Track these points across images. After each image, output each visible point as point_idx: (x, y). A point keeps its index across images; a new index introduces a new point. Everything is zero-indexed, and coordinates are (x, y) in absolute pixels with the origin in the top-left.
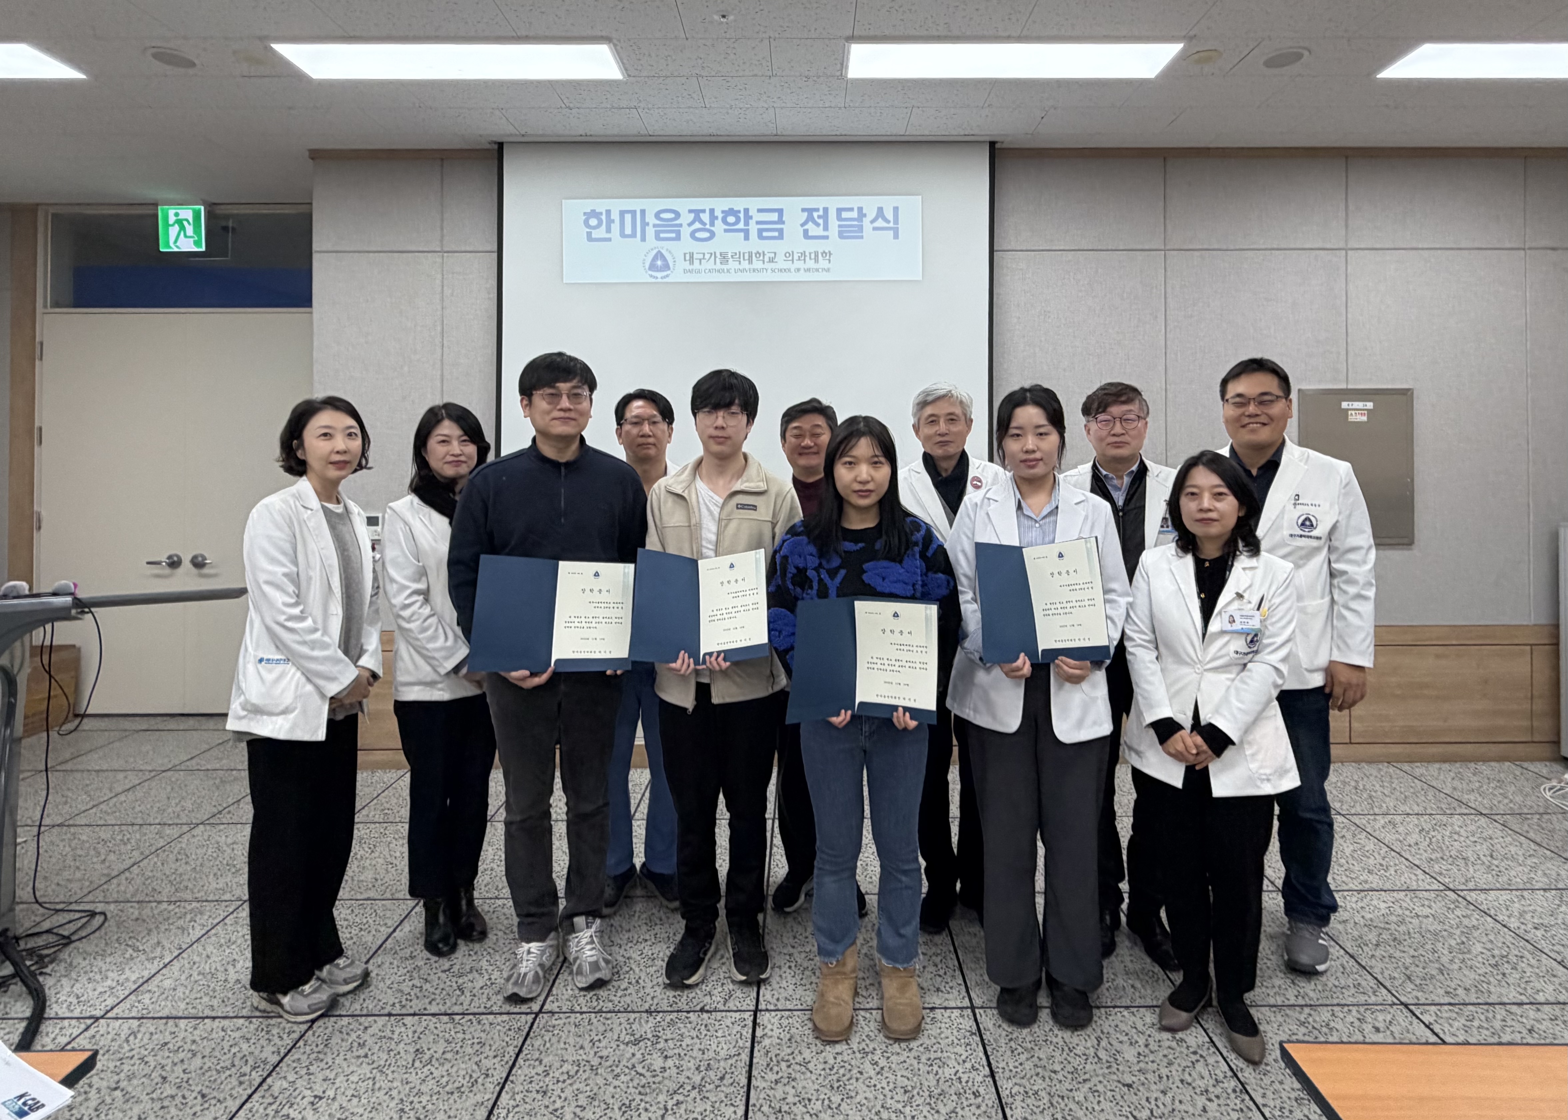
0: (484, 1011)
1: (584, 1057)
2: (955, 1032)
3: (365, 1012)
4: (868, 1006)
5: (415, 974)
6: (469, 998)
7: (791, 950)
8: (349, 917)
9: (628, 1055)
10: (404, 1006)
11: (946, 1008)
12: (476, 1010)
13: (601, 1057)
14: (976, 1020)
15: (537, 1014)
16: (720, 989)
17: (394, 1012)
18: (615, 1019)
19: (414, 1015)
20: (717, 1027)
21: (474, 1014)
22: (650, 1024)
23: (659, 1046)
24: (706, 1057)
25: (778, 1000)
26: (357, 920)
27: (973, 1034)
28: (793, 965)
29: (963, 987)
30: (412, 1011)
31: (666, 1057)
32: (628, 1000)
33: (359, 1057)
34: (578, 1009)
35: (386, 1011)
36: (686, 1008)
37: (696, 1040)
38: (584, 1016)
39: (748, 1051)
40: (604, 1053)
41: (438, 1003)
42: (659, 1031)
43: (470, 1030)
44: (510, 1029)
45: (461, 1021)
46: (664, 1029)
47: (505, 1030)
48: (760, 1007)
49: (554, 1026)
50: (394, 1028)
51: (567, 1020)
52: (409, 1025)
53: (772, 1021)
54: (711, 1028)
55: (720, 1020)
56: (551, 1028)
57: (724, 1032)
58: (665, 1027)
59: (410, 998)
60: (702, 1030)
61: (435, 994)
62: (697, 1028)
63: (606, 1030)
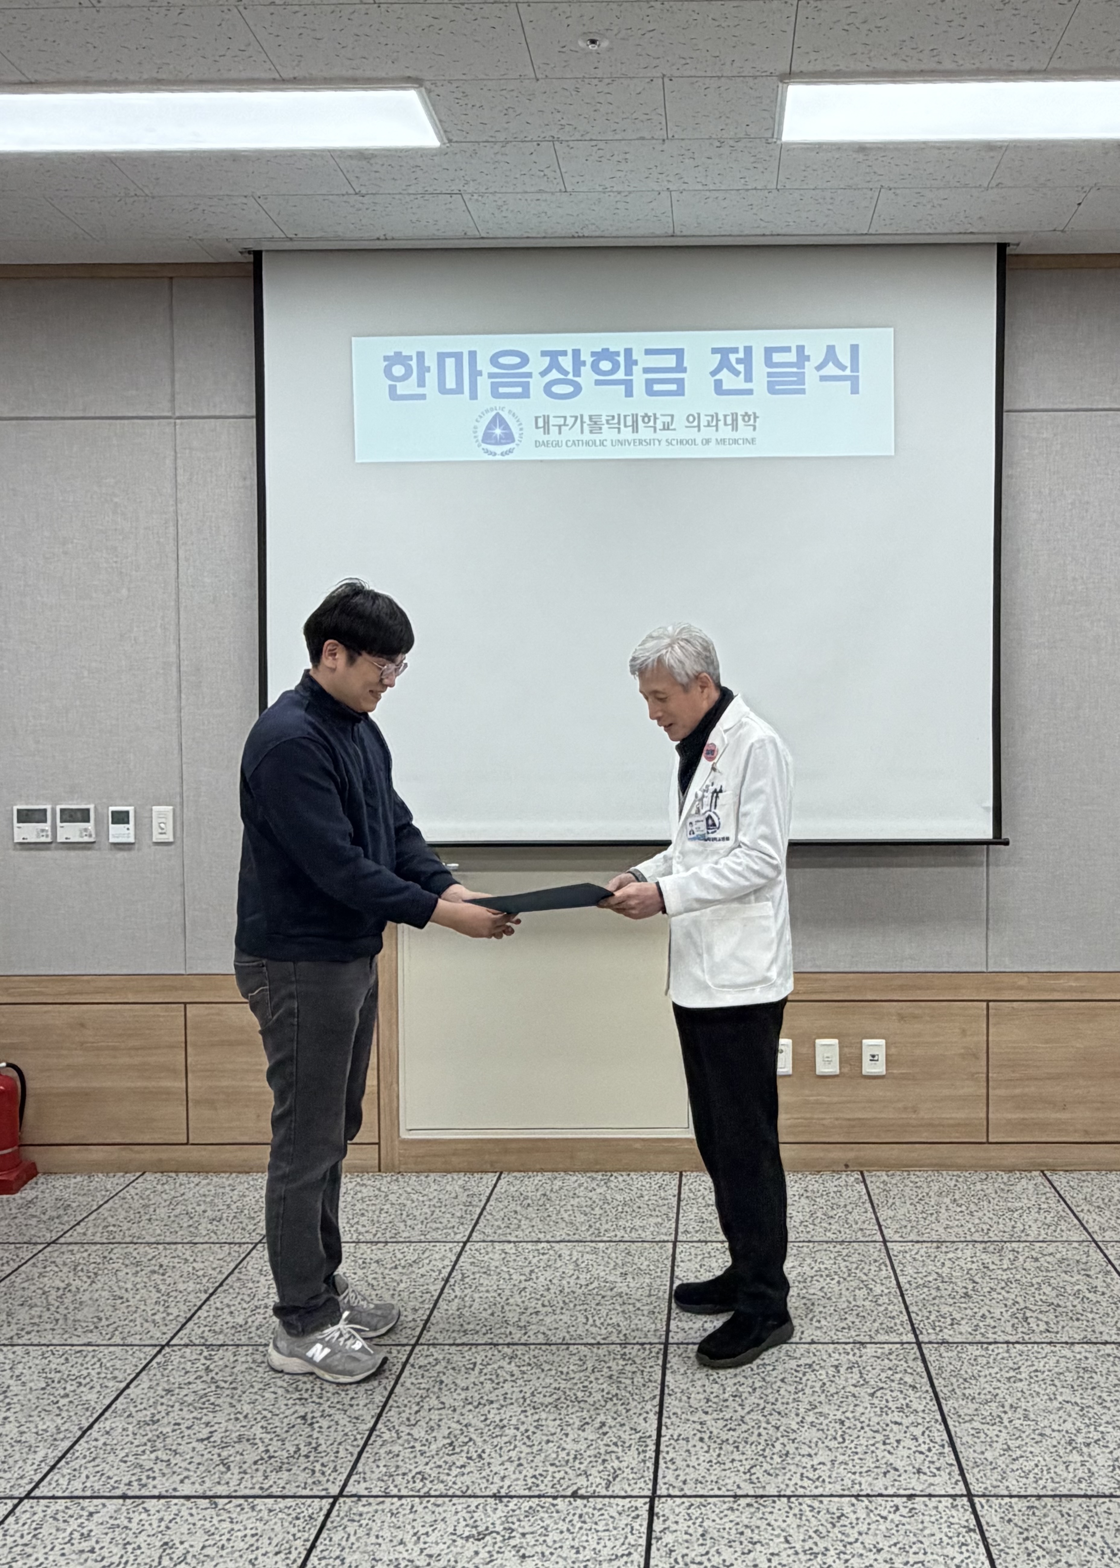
0: (260, 1493)
1: (405, 1555)
2: (944, 1526)
3: (88, 1493)
4: (816, 1492)
5: (158, 1444)
6: (237, 1477)
7: (705, 1417)
8: (63, 1368)
9: (470, 1553)
10: (145, 1485)
11: (930, 1496)
12: (248, 1492)
13: (430, 1556)
14: (975, 1512)
15: (336, 1498)
16: (601, 1468)
17: (130, 1493)
18: (448, 1508)
19: (160, 1497)
20: (596, 1519)
21: (246, 1497)
22: (499, 1513)
23: (512, 1542)
24: (581, 1557)
25: (685, 1482)
26: (74, 1371)
27: (970, 1530)
28: (706, 1437)
29: (956, 1468)
30: (156, 1492)
31: (524, 1556)
32: (467, 1480)
33: (82, 1551)
34: (395, 1492)
35: (118, 1492)
36: (552, 1492)
37: (566, 1535)
38: (404, 1501)
39: (642, 1549)
40: (434, 1550)
41: (193, 1483)
42: (513, 1523)
43: (240, 1518)
44: (297, 1518)
45: (227, 1507)
46: (519, 1520)
47: (290, 1519)
48: (658, 1493)
49: (361, 1515)
50: (131, 1515)
51: (380, 1507)
52: (152, 1512)
53: (677, 1510)
54: (588, 1520)
55: (600, 1509)
56: (357, 1518)
57: (607, 1525)
58: (522, 1518)
59: (152, 1475)
60: (574, 1522)
61: (189, 1470)
62: (567, 1520)
63: (435, 1521)
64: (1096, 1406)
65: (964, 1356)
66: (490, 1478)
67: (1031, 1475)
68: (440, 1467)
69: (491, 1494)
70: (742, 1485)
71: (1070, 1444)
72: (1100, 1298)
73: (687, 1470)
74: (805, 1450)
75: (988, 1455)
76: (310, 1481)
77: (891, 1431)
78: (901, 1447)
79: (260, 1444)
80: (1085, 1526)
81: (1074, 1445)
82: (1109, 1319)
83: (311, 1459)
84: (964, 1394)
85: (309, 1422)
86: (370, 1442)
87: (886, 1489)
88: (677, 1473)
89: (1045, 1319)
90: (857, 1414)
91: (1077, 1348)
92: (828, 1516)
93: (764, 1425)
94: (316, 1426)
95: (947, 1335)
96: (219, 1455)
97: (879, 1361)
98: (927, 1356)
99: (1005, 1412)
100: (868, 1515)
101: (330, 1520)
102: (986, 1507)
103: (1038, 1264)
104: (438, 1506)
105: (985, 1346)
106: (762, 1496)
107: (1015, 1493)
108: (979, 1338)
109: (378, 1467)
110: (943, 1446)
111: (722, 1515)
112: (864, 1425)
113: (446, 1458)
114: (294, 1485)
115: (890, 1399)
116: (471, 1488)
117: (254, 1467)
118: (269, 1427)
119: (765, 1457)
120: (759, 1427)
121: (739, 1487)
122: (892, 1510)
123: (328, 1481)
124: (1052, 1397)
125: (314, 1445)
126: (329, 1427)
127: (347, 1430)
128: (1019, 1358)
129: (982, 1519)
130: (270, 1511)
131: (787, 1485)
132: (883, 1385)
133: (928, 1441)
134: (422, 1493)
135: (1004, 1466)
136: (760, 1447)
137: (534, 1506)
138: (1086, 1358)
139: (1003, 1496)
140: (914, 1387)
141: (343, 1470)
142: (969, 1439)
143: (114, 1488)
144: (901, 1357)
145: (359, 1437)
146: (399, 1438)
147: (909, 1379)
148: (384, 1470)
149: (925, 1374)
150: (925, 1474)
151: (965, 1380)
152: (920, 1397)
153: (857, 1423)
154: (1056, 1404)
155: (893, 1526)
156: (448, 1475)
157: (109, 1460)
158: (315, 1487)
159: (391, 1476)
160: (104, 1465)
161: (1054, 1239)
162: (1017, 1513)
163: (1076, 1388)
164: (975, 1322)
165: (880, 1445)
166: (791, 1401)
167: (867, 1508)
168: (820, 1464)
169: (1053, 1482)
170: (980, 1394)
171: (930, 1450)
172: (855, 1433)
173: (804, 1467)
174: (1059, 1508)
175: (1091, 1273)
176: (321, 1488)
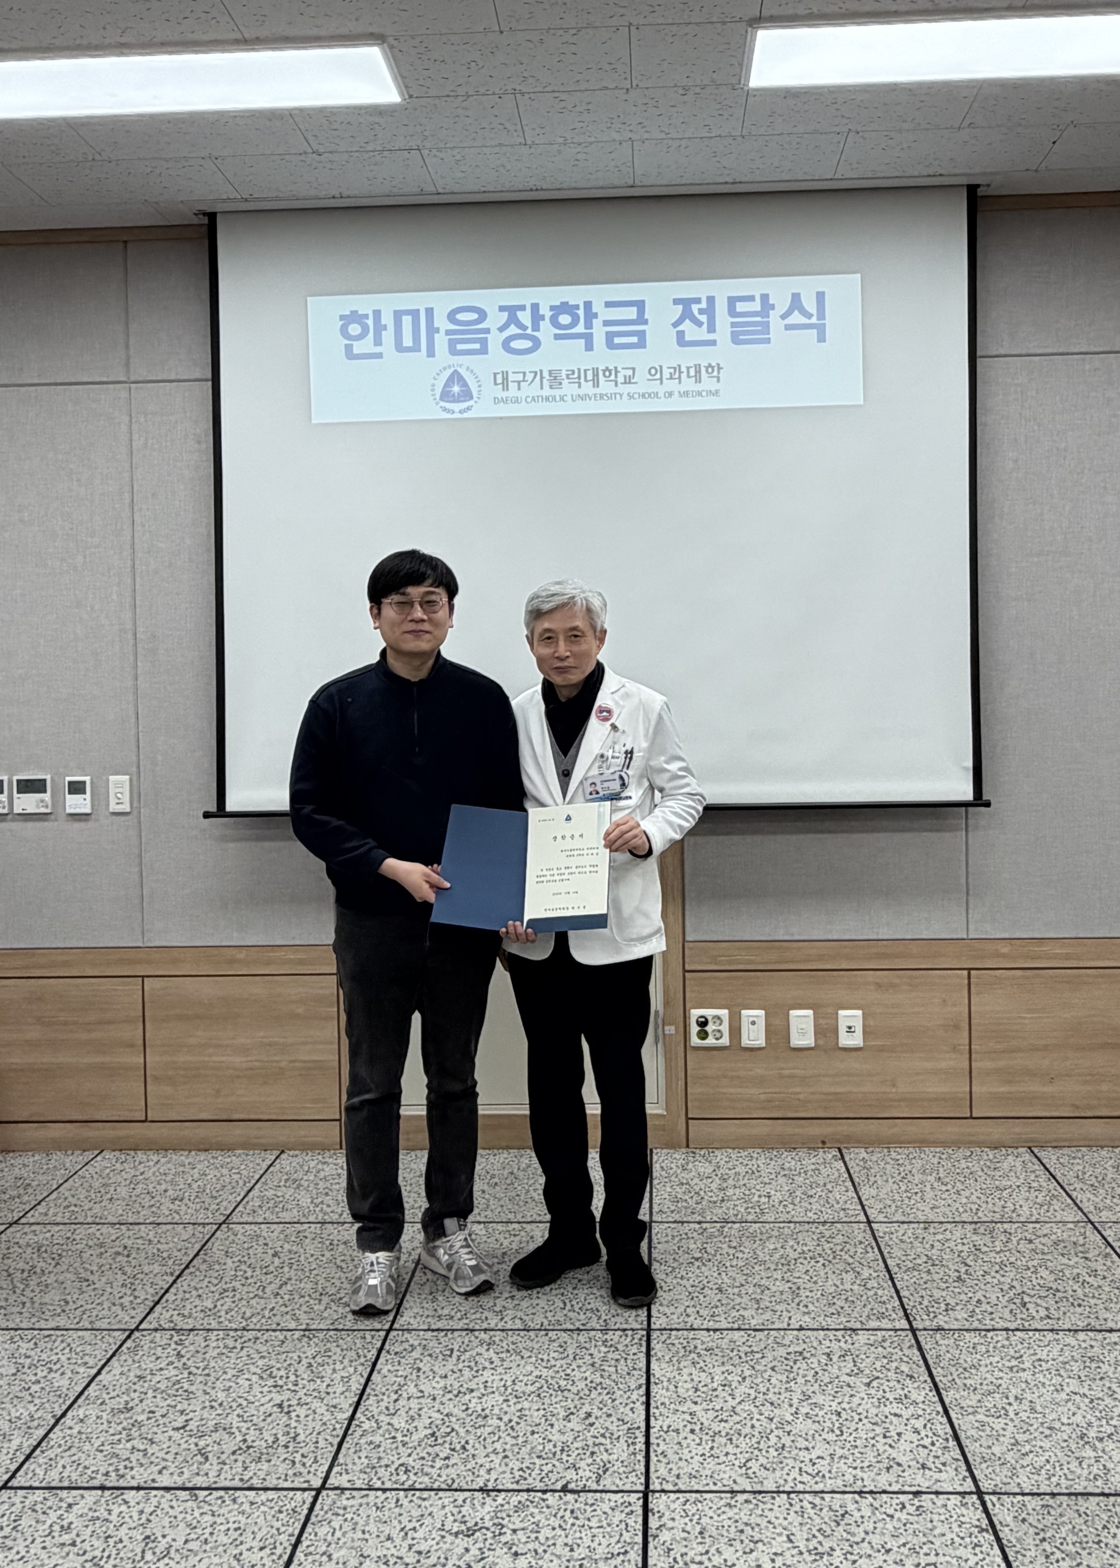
0: (240, 1485)
1: (393, 1551)
2: (955, 1526)
3: (66, 1484)
4: (817, 1488)
5: (135, 1433)
6: (216, 1467)
7: (695, 1408)
8: (32, 1353)
9: (460, 1550)
10: (123, 1476)
11: (937, 1493)
12: (228, 1484)
13: (420, 1553)
14: (986, 1510)
15: (319, 1491)
16: (590, 1461)
17: (108, 1484)
18: (434, 1502)
19: (138, 1488)
20: (589, 1514)
21: (226, 1489)
22: (487, 1508)
23: (503, 1539)
24: (575, 1555)
25: (678, 1476)
26: (44, 1356)
27: (982, 1530)
28: (697, 1428)
29: (962, 1464)
30: (134, 1483)
31: (516, 1554)
32: (452, 1472)
33: (63, 1544)
34: (378, 1484)
35: (96, 1483)
36: (540, 1486)
37: (559, 1532)
38: (388, 1494)
39: (639, 1547)
40: (423, 1547)
41: (172, 1474)
42: (503, 1519)
43: (222, 1511)
44: (280, 1512)
45: (207, 1499)
46: (509, 1516)
47: (273, 1513)
48: (652, 1487)
49: (345, 1509)
50: (111, 1507)
51: (364, 1500)
52: (132, 1504)
53: (673, 1507)
54: (580, 1516)
55: (593, 1505)
56: (341, 1512)
57: (600, 1521)
58: (511, 1513)
59: (129, 1465)
60: (566, 1518)
61: (166, 1460)
62: (559, 1516)
63: (422, 1516)
64: (1106, 1398)
65: (962, 1344)
66: (476, 1471)
67: (1043, 1472)
68: (423, 1458)
69: (477, 1487)
70: (739, 1480)
71: (1082, 1438)
72: (1101, 1283)
73: (681, 1464)
74: (801, 1443)
75: (996, 1450)
76: (290, 1472)
77: (891, 1423)
78: (902, 1441)
79: (237, 1433)
80: (1105, 1527)
81: (1086, 1439)
82: (1112, 1305)
83: (290, 1449)
84: (965, 1385)
85: (286, 1410)
86: (350, 1432)
87: (890, 1485)
88: (669, 1466)
89: (1044, 1305)
90: (854, 1405)
91: (1081, 1336)
92: (832, 1513)
93: (757, 1416)
94: (293, 1414)
95: (941, 1321)
96: (196, 1445)
97: (872, 1349)
98: (923, 1344)
99: (1010, 1404)
100: (874, 1513)
101: (314, 1513)
102: (998, 1506)
103: (1032, 1246)
104: (424, 1499)
105: (983, 1333)
106: (760, 1492)
107: (1027, 1491)
108: (976, 1325)
109: (360, 1458)
110: (947, 1440)
111: (719, 1512)
112: (862, 1417)
113: (430, 1449)
114: (274, 1476)
115: (887, 1389)
116: (457, 1481)
117: (233, 1458)
118: (246, 1415)
119: (760, 1450)
120: (752, 1419)
121: (735, 1482)
122: (898, 1508)
123: (309, 1472)
124: (1059, 1387)
125: (292, 1435)
126: (307, 1416)
127: (325, 1419)
128: (1020, 1346)
129: (995, 1519)
130: (252, 1503)
131: (786, 1480)
132: (879, 1374)
133: (930, 1434)
134: (406, 1486)
135: (1013, 1462)
136: (754, 1440)
137: (523, 1500)
138: (1092, 1346)
139: (1015, 1494)
140: (911, 1377)
141: (323, 1461)
142: (973, 1432)
143: (92, 1478)
144: (896, 1344)
145: (338, 1426)
146: (379, 1428)
147: (905, 1368)
148: (366, 1461)
149: (921, 1362)
150: (930, 1469)
151: (965, 1369)
152: (918, 1387)
153: (854, 1414)
154: (1063, 1396)
155: (901, 1525)
156: (432, 1467)
157: (85, 1448)
158: (297, 1479)
159: (374, 1467)
160: (80, 1454)
161: (1047, 1219)
162: (1031, 1512)
163: (1083, 1378)
164: (971, 1308)
165: (880, 1438)
166: (783, 1391)
167: (872, 1505)
168: (818, 1458)
169: (1067, 1479)
170: (981, 1384)
171: (933, 1444)
172: (853, 1426)
173: (802, 1462)
174: (1076, 1508)
175: (1089, 1256)
176: (302, 1480)
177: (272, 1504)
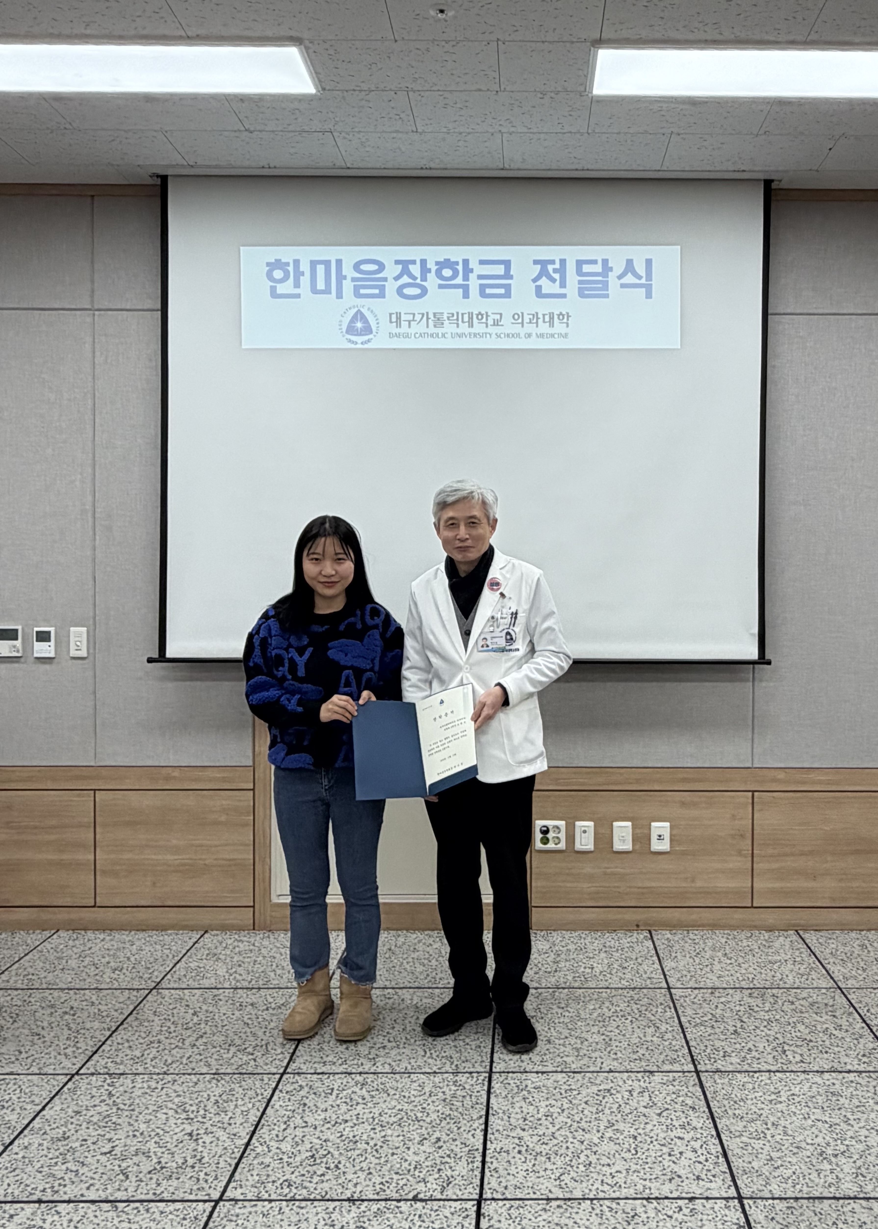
0: (153, 1198)
2: (719, 1224)
3: (9, 1199)
4: (614, 1195)
5: (69, 1157)
6: (134, 1184)
7: (522, 1134)
10: (57, 1192)
11: (707, 1198)
12: (143, 1197)
14: (744, 1211)
15: (217, 1202)
16: (437, 1176)
17: (44, 1198)
18: (310, 1210)
19: (69, 1202)
20: (433, 1218)
21: (141, 1201)
22: (352, 1214)
25: (506, 1188)
27: (741, 1227)
28: (523, 1149)
29: (728, 1175)
30: (66, 1198)
32: (326, 1186)
34: (266, 1196)
35: (34, 1198)
36: (396, 1196)
38: (273, 1204)
41: (98, 1190)
42: (364, 1222)
43: (137, 1219)
44: (184, 1219)
45: (126, 1209)
46: (369, 1220)
47: (178, 1219)
48: (484, 1196)
49: (237, 1216)
50: (46, 1217)
51: (253, 1209)
52: (63, 1214)
53: (500, 1211)
54: (426, 1220)
55: (437, 1210)
56: (234, 1218)
57: (442, 1223)
58: (371, 1218)
59: (63, 1183)
60: (415, 1221)
61: (94, 1179)
62: (409, 1220)
63: (299, 1221)
64: (842, 1124)
65: (734, 1082)
66: (345, 1185)
67: (790, 1181)
68: (303, 1175)
69: (345, 1198)
70: (553, 1190)
71: (821, 1155)
72: (844, 1035)
73: (508, 1177)
74: (605, 1160)
75: (755, 1164)
76: (195, 1188)
77: (675, 1144)
78: (683, 1158)
79: (153, 1157)
80: (834, 1223)
81: (824, 1156)
82: (851, 1052)
83: (196, 1169)
84: (735, 1114)
85: (195, 1138)
86: (246, 1155)
87: (671, 1193)
88: (499, 1180)
89: (799, 1052)
90: (647, 1130)
91: (826, 1076)
92: (624, 1215)
93: (571, 1140)
94: (200, 1141)
95: (719, 1065)
97: (665, 1086)
98: (704, 1083)
99: (768, 1129)
100: (657, 1214)
101: (212, 1220)
102: (753, 1208)
103: (793, 1007)
104: (302, 1208)
105: (751, 1074)
106: (570, 1199)
107: (777, 1196)
108: (746, 1067)
110: (718, 1157)
111: (536, 1215)
112: (653, 1139)
113: (309, 1168)
114: (182, 1190)
115: (674, 1118)
116: (329, 1193)
117: (149, 1176)
118: (161, 1142)
119: (572, 1167)
120: (567, 1142)
121: (550, 1191)
122: (676, 1210)
123: (210, 1187)
124: (806, 1116)
125: (199, 1157)
126: (211, 1142)
127: (226, 1145)
128: (779, 1084)
129: (750, 1218)
130: (162, 1213)
131: (590, 1190)
132: (669, 1107)
133: (705, 1153)
134: (288, 1198)
135: (767, 1174)
136: (568, 1158)
137: (381, 1208)
138: (834, 1084)
139: (767, 1199)
140: (694, 1108)
141: (222, 1178)
142: (739, 1151)
143: (31, 1194)
144: (683, 1083)
145: (236, 1150)
146: (269, 1151)
147: (689, 1102)
148: (257, 1178)
149: (702, 1097)
150: (703, 1180)
151: (735, 1102)
152: (698, 1117)
153: (647, 1138)
154: (810, 1122)
155: (678, 1224)
156: (310, 1182)
157: (27, 1170)
158: (200, 1193)
159: (263, 1183)
160: (23, 1174)
161: (806, 986)
162: (779, 1212)
163: (826, 1109)
164: (743, 1054)
165: (666, 1157)
166: (593, 1120)
167: (656, 1208)
168: (617, 1172)
169: (808, 1186)
170: (747, 1114)
171: (707, 1160)
172: (646, 1147)
173: (604, 1175)
174: (813, 1208)
175: (837, 1014)
176: (204, 1193)
177: (178, 1213)
